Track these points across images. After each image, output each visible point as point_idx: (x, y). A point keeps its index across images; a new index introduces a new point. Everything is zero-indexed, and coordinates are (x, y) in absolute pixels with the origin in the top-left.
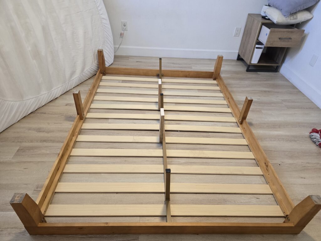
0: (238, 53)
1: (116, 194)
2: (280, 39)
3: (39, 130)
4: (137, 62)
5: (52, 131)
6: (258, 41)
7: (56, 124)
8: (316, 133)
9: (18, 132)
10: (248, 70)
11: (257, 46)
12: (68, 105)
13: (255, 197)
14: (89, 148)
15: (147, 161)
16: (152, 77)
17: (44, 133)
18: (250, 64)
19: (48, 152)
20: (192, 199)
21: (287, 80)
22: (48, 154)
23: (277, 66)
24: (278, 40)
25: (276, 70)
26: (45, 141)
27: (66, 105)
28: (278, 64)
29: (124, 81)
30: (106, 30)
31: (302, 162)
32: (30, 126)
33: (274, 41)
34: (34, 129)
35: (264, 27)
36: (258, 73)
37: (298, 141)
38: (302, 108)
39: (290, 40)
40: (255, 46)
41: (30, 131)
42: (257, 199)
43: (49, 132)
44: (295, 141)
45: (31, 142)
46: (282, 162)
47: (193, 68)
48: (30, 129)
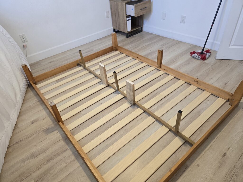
0: (113, 28)
1: (145, 153)
2: (141, 9)
3: (34, 156)
4: (50, 63)
5: (47, 149)
6: (127, 16)
7: (42, 142)
8: (194, 54)
9: (16, 171)
10: (127, 37)
11: (127, 19)
12: (34, 122)
13: (207, 101)
14: (92, 140)
15: (138, 121)
16: (75, 67)
17: (41, 154)
18: (128, 32)
19: (64, 165)
20: (185, 123)
21: (152, 34)
22: (66, 166)
23: (141, 28)
24: (140, 10)
25: (141, 30)
26: (50, 159)
27: (33, 123)
28: (141, 26)
29: (58, 81)
30: (15, 47)
31: (204, 71)
32: (21, 159)
33: (139, 12)
34: (28, 158)
35: (127, 5)
36: (134, 36)
37: (191, 62)
38: (174, 45)
39: (146, 8)
40: (126, 19)
41: (26, 162)
42: (208, 101)
43: (44, 151)
44: (190, 63)
45: (39, 169)
46: (197, 76)
47: (95, 49)
48: (24, 161)
